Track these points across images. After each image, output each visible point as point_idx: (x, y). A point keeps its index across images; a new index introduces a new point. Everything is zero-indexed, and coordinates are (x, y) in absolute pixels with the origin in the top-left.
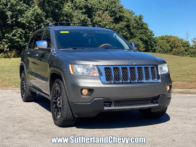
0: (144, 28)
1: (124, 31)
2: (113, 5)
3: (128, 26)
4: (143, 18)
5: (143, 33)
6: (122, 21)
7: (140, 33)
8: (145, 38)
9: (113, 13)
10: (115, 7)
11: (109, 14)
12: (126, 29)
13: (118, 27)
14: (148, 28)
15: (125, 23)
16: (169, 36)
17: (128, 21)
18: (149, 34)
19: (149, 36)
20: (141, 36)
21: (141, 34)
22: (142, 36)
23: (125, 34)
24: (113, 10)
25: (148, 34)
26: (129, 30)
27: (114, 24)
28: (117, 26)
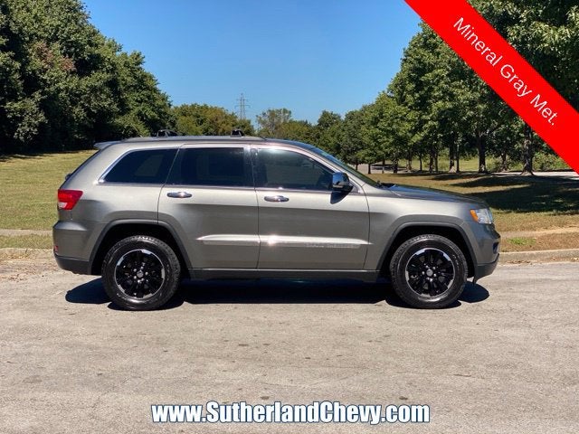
0: (148, 88)
1: (103, 96)
2: (73, 27)
3: (112, 84)
4: (144, 60)
5: (145, 101)
6: (96, 69)
7: (137, 101)
8: (150, 114)
9: (72, 48)
10: (77, 31)
11: (61, 49)
12: (107, 90)
13: (87, 86)
14: (157, 86)
15: (106, 76)
16: (202, 107)
17: (112, 71)
18: (160, 103)
19: (161, 107)
20: (140, 108)
21: (140, 102)
22: (143, 109)
23: (106, 104)
24: (73, 39)
25: (157, 102)
26: (117, 93)
27: (76, 78)
28: (86, 82)
